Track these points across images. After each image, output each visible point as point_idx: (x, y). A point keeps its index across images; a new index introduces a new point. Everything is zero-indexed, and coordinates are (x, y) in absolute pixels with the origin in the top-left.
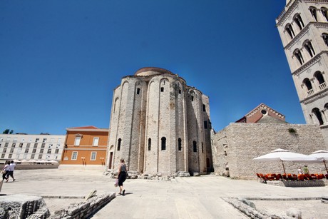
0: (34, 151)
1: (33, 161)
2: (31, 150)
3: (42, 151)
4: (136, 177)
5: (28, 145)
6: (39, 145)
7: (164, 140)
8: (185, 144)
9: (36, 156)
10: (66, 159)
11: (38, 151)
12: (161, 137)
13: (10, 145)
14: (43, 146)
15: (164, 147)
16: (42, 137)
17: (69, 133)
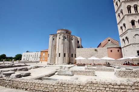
0: (35, 57)
1: (35, 60)
2: (34, 57)
3: (37, 57)
4: (53, 65)
5: (33, 56)
6: (36, 56)
7: (60, 54)
8: (67, 55)
9: (36, 59)
10: (41, 60)
11: (36, 57)
12: (59, 53)
13: (28, 56)
14: (37, 56)
15: (60, 56)
16: (37, 53)
17: (41, 52)
